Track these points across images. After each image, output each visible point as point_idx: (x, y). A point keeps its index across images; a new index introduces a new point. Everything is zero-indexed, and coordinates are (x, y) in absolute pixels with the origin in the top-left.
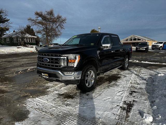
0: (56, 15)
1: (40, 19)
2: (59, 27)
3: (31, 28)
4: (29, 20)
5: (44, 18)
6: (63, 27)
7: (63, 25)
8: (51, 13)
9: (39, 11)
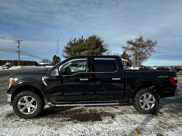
0: (145, 41)
1: (131, 46)
2: (149, 51)
3: (126, 53)
4: (123, 48)
5: (134, 44)
6: (153, 50)
7: (154, 48)
8: (141, 40)
9: (129, 41)
